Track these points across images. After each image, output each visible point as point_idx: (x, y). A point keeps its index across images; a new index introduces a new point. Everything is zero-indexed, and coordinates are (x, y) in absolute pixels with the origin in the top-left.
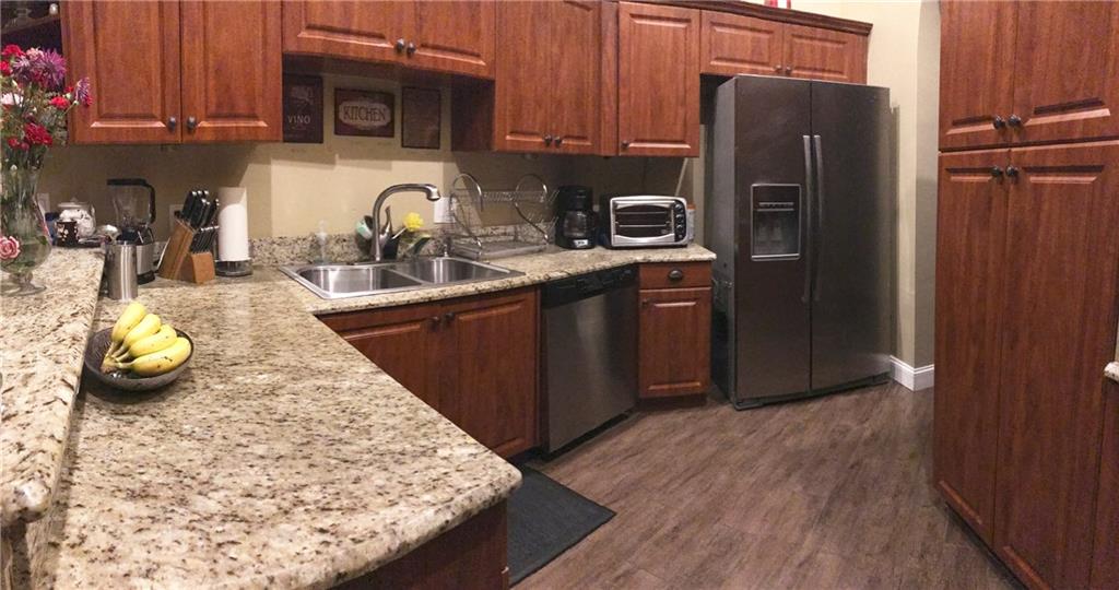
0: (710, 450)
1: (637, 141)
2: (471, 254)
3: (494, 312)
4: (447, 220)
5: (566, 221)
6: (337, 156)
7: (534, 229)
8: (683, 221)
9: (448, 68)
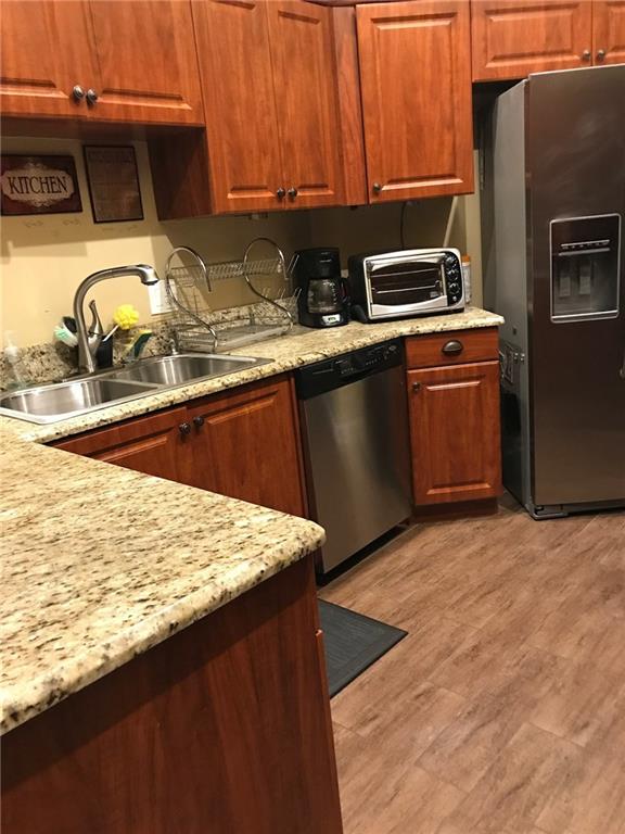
0: (505, 564)
1: (391, 182)
2: (203, 347)
3: (246, 410)
4: (166, 309)
5: (311, 294)
6: (10, 244)
7: (272, 307)
8: (456, 278)
9: (144, 118)
